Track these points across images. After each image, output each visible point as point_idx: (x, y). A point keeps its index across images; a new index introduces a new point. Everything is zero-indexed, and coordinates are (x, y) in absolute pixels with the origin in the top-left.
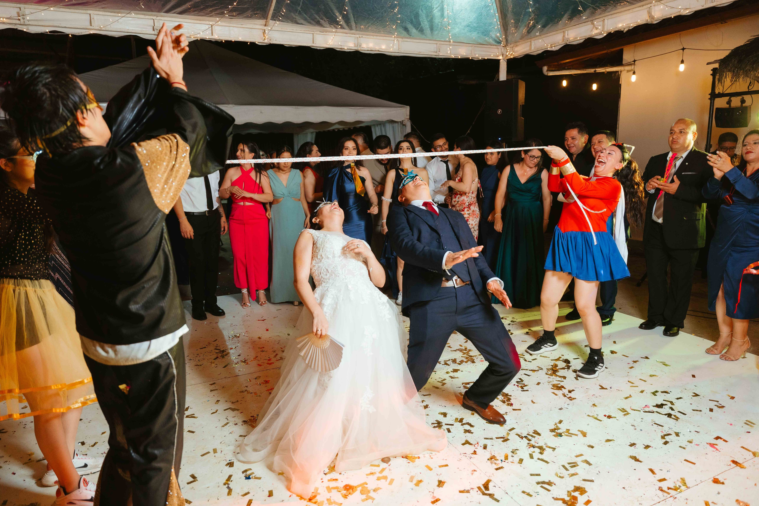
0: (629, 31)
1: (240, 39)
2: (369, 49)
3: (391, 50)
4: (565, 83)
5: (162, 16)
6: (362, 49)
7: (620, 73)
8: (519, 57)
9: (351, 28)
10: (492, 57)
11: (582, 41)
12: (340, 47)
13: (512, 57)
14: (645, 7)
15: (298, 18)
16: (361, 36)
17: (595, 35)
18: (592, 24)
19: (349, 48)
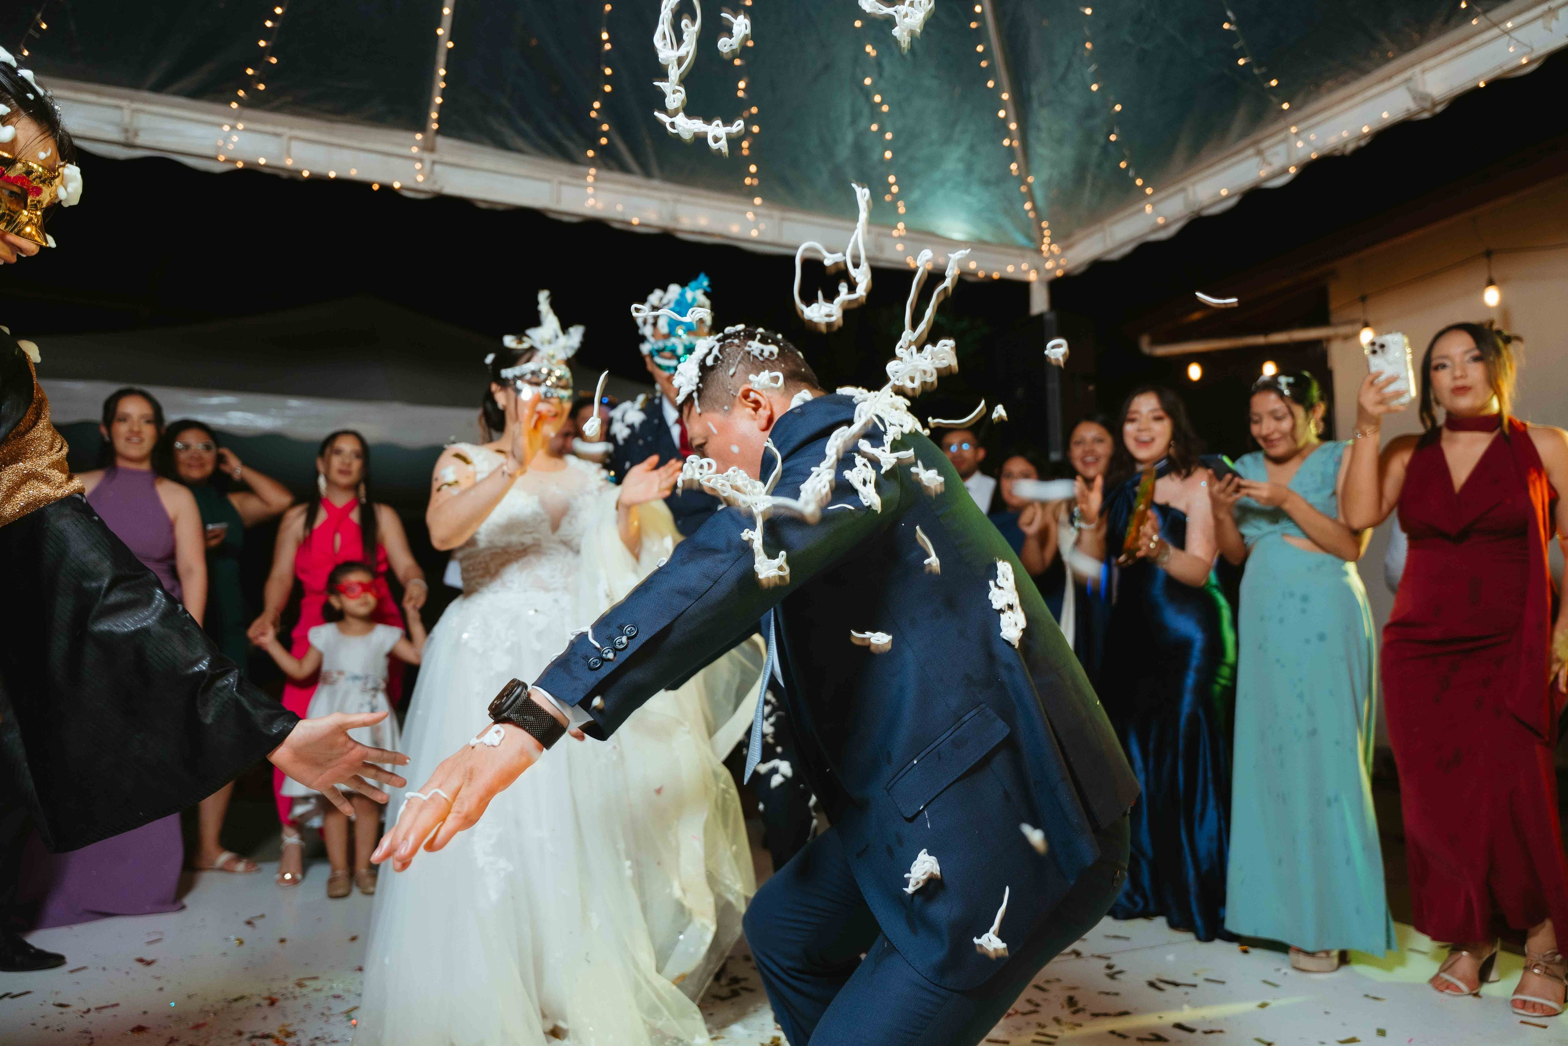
0: (1358, 151)
1: (354, 173)
2: (697, 229)
3: (754, 233)
4: (1195, 372)
5: (145, 101)
6: (679, 226)
7: (1325, 345)
8: (1077, 272)
9: (648, 174)
10: (1010, 270)
11: (1233, 202)
12: (619, 217)
13: (1059, 273)
14: (1397, 80)
15: (508, 133)
17: (1267, 179)
18: (1259, 153)
19: (645, 221)
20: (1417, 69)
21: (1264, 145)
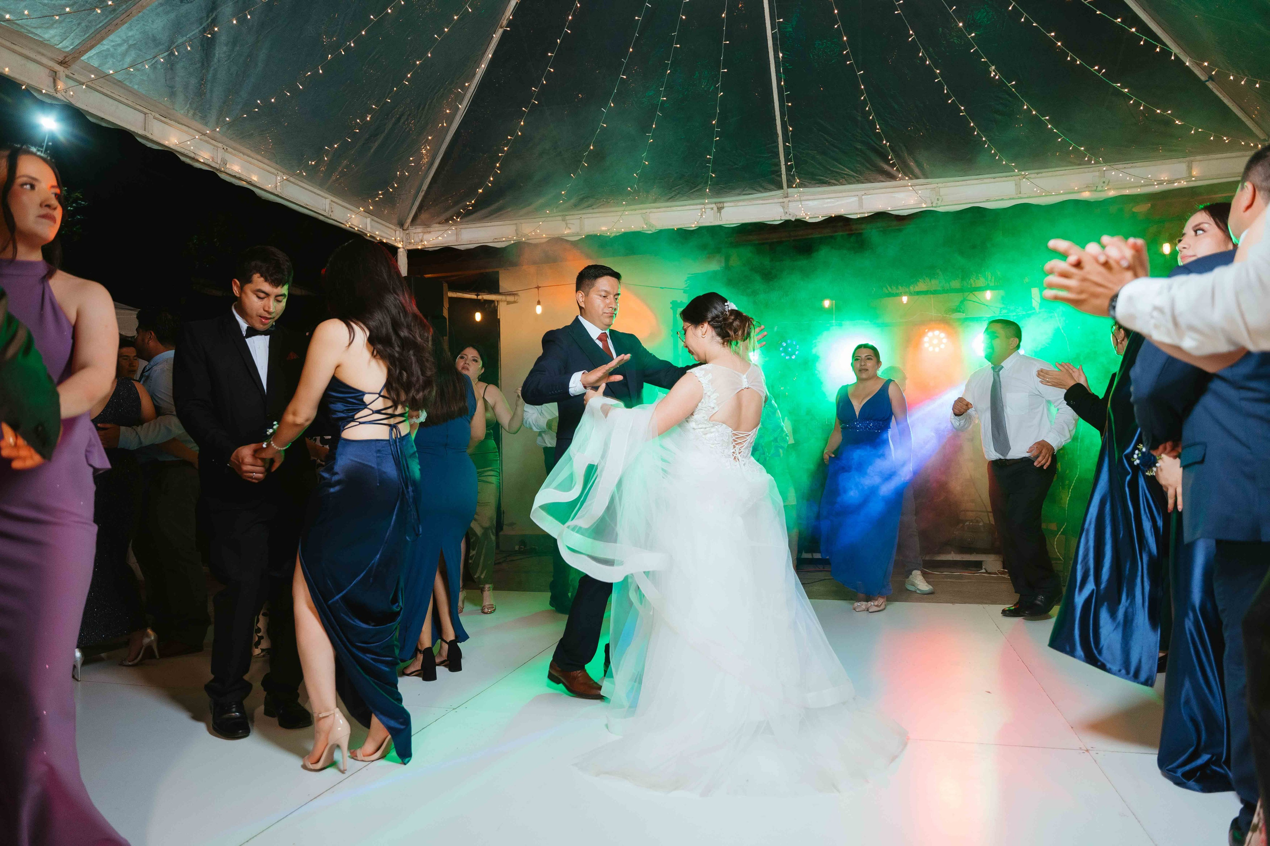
0: (616, 237)
2: (238, 175)
3: (269, 187)
6: (227, 171)
7: (496, 305)
8: (430, 249)
10: (392, 241)
11: (546, 240)
12: (192, 155)
13: (420, 247)
14: (637, 212)
16: (225, 148)
17: (568, 235)
18: (563, 220)
19: (206, 162)
20: (648, 211)
21: (568, 218)
